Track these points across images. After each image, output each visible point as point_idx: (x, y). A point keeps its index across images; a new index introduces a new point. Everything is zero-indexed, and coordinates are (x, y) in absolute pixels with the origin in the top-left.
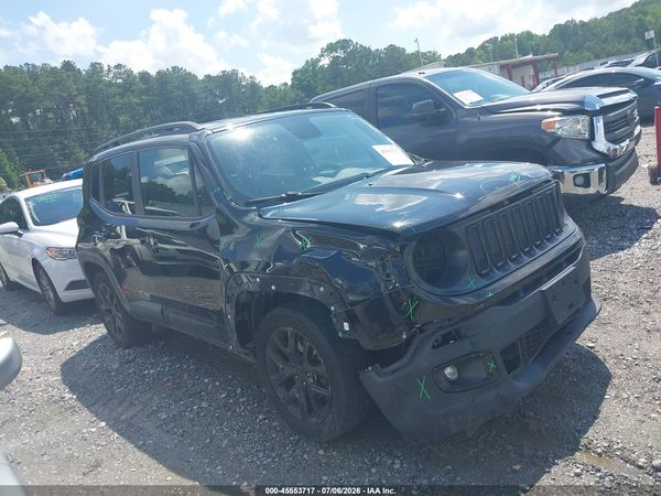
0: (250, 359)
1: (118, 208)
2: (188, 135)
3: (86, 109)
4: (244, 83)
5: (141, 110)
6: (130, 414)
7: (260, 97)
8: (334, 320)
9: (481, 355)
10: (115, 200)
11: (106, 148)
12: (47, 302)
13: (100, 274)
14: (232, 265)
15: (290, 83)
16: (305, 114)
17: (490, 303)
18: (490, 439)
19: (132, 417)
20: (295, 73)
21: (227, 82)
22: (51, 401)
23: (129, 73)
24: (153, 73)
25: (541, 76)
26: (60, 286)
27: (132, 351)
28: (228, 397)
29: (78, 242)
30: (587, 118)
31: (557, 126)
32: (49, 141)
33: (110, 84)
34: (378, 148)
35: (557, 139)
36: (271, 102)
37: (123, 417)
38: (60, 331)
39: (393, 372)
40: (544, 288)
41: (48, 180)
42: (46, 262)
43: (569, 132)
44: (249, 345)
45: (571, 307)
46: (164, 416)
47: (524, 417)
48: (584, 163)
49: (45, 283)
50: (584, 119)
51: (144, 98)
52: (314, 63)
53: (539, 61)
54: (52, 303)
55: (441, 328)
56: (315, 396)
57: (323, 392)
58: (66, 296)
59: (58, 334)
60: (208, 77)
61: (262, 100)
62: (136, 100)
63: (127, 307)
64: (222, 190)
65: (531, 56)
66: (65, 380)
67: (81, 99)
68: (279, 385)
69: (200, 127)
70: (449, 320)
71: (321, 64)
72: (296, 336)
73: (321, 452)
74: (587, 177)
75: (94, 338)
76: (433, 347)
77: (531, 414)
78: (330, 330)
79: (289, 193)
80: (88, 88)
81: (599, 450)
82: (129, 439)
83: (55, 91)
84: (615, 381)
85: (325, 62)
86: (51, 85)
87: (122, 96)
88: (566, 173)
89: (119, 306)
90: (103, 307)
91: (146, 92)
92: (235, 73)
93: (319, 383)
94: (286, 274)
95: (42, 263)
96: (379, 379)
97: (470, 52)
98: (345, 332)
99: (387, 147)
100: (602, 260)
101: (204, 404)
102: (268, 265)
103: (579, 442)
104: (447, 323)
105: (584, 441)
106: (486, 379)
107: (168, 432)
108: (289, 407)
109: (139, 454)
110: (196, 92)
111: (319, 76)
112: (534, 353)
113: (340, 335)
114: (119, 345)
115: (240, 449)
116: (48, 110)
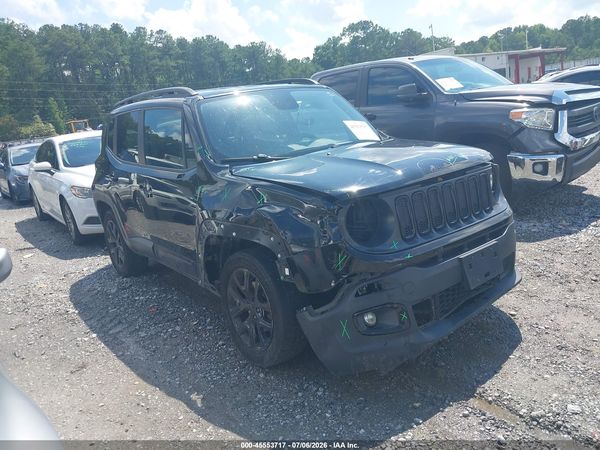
0: (216, 293)
1: (131, 158)
2: (183, 99)
3: (128, 68)
4: (270, 55)
5: (177, 72)
6: (118, 330)
7: (284, 68)
8: (278, 265)
9: (395, 306)
10: (130, 150)
11: (123, 104)
12: (69, 232)
13: (108, 212)
14: (204, 212)
15: (311, 58)
16: (289, 88)
17: (409, 264)
18: (403, 380)
19: (117, 333)
20: (317, 49)
21: (254, 53)
22: (57, 313)
23: (169, 38)
24: (190, 40)
25: (547, 68)
26: (80, 219)
27: (129, 280)
28: (199, 324)
29: (94, 183)
30: (553, 111)
31: (524, 116)
32: (95, 94)
33: (151, 47)
34: (349, 124)
35: (522, 128)
36: (292, 73)
37: (111, 332)
38: (76, 257)
39: (323, 313)
40: (462, 256)
41: (89, 129)
42: (70, 199)
43: (534, 123)
44: (217, 282)
45: (486, 276)
46: (143, 334)
47: (436, 365)
48: (545, 152)
49: (68, 216)
50: (550, 112)
51: (180, 61)
52: (336, 40)
53: (547, 53)
54: (73, 234)
55: (365, 280)
56: (262, 328)
57: (268, 326)
58: (84, 229)
59: (74, 260)
60: (239, 47)
61: (285, 71)
62: (173, 64)
63: (128, 243)
64: (204, 148)
65: (539, 49)
66: (73, 298)
67: (126, 59)
68: (235, 317)
69: (194, 92)
70: (372, 274)
71: (341, 42)
72: (251, 277)
73: (262, 375)
74: (546, 165)
75: (101, 267)
76: (357, 295)
77: (443, 364)
78: (275, 274)
79: (260, 155)
80: (132, 49)
81: (490, 399)
82: (113, 349)
83: (104, 50)
84: (523, 345)
85: (346, 40)
86: (101, 45)
87: (161, 59)
88: (527, 160)
89: (122, 241)
90: (110, 241)
91: (181, 56)
92: (262, 45)
93: (266, 318)
94: (246, 223)
95: (68, 200)
96: (310, 318)
97: (483, 40)
98: (285, 276)
99: (358, 123)
100: (548, 241)
101: (178, 328)
102: (231, 215)
103: (475, 390)
104: (370, 277)
105: (479, 390)
106: (398, 327)
107: (144, 347)
108: (242, 336)
109: (118, 362)
110: (226, 60)
111: (339, 53)
112: (447, 311)
113: (282, 278)
114: (120, 274)
115: (198, 367)
116: (96, 67)
